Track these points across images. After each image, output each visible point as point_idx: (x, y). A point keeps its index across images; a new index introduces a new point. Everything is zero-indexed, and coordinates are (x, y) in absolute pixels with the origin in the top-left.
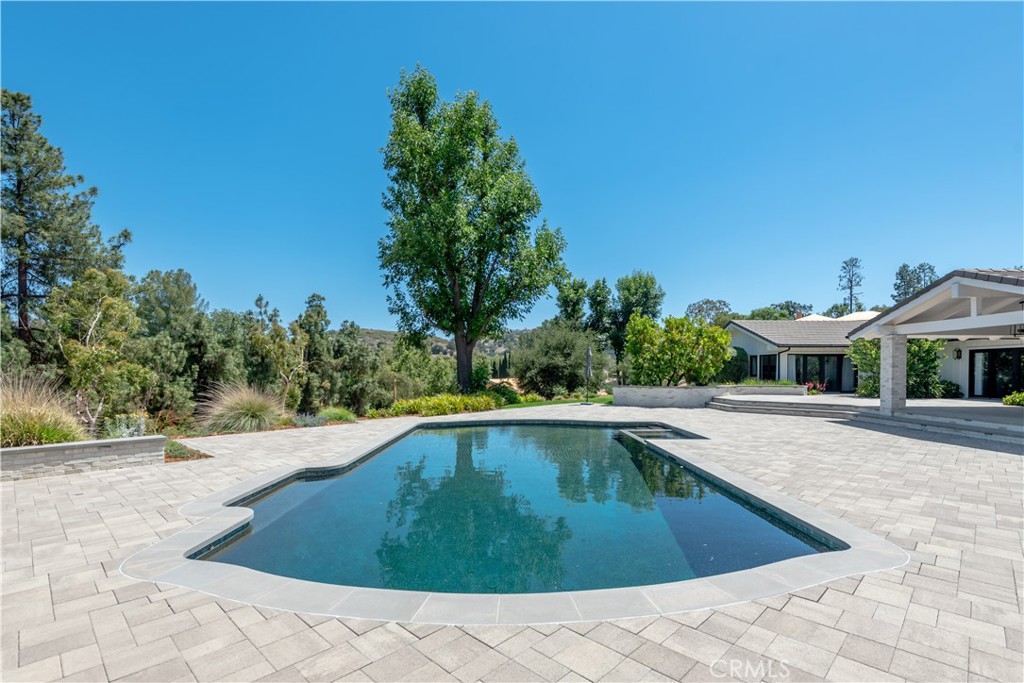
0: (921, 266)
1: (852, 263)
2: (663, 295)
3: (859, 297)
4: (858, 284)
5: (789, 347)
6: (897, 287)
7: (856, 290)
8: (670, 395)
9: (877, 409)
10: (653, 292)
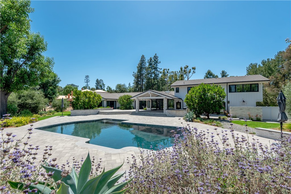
0: (101, 80)
1: (87, 77)
2: (60, 81)
3: (89, 85)
4: (89, 82)
5: (107, 99)
6: (96, 84)
7: (88, 83)
8: (90, 112)
9: (135, 112)
10: (57, 79)
